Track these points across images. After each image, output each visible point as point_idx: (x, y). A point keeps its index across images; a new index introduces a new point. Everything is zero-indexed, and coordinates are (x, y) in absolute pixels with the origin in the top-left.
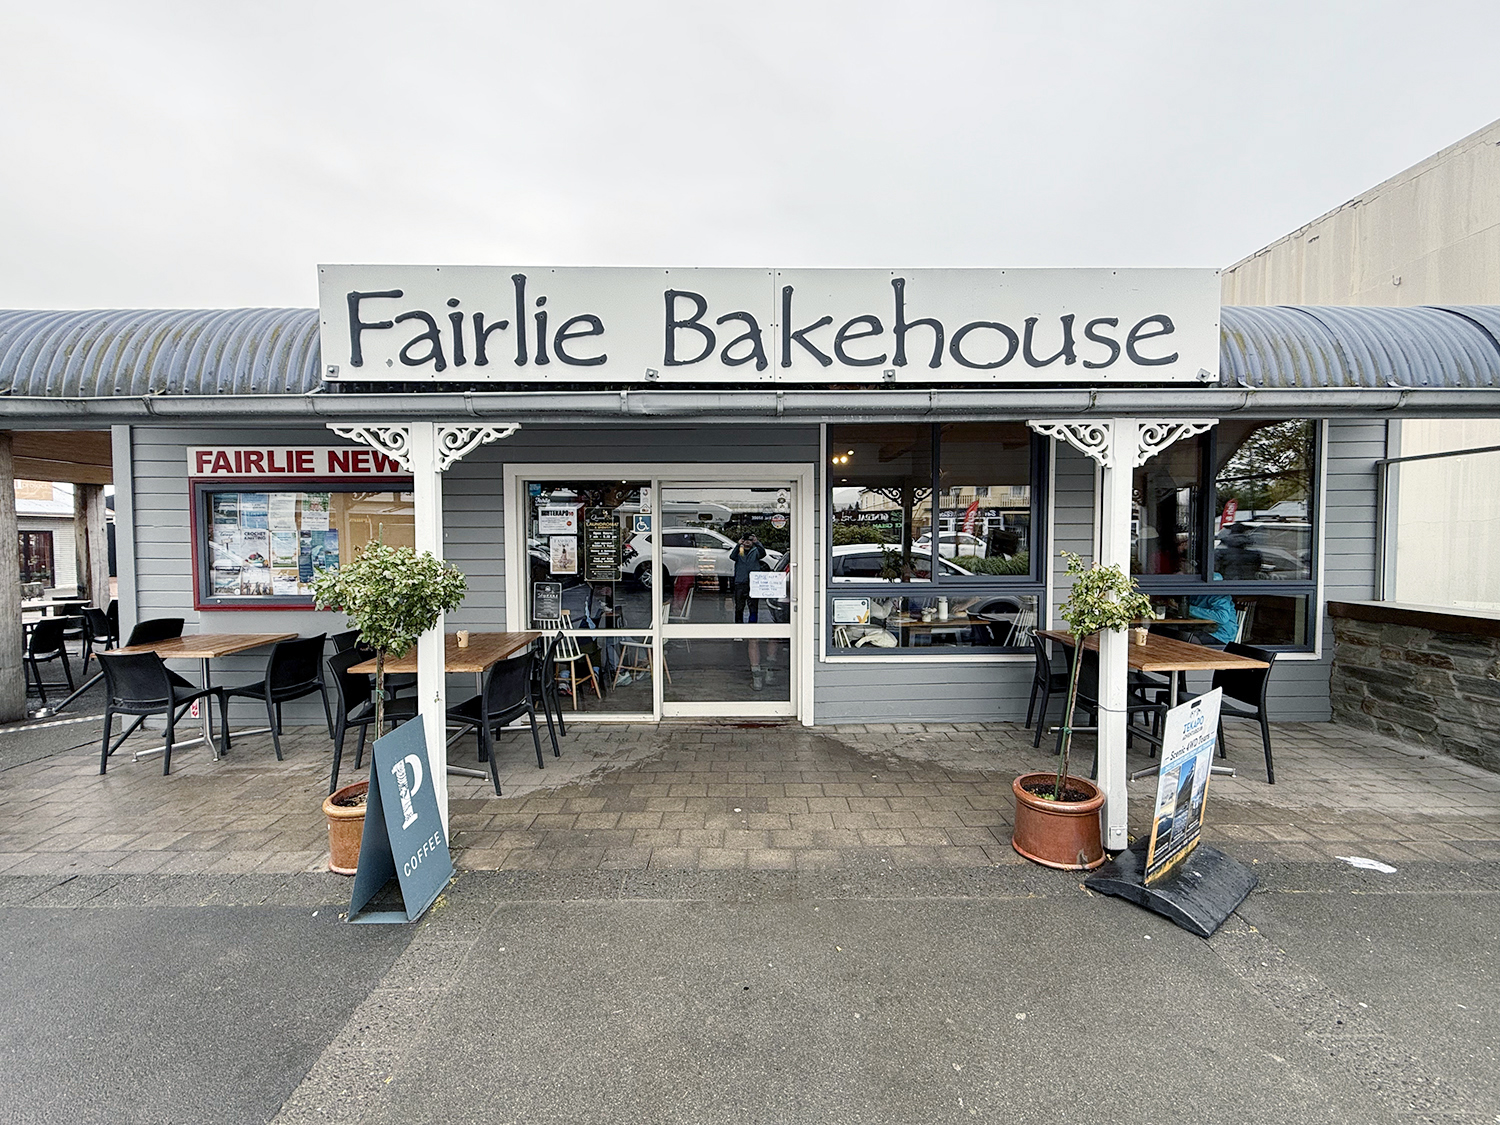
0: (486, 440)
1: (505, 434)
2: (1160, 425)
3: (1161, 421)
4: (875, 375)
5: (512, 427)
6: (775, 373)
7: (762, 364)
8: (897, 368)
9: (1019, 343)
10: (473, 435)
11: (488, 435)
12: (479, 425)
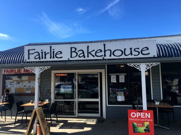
0: (46, 69)
1: (49, 68)
2: (149, 64)
3: (149, 63)
4: (101, 58)
5: (49, 67)
6: (86, 58)
7: (84, 57)
8: (105, 57)
9: (123, 52)
10: (44, 68)
11: (46, 68)
12: (45, 67)
